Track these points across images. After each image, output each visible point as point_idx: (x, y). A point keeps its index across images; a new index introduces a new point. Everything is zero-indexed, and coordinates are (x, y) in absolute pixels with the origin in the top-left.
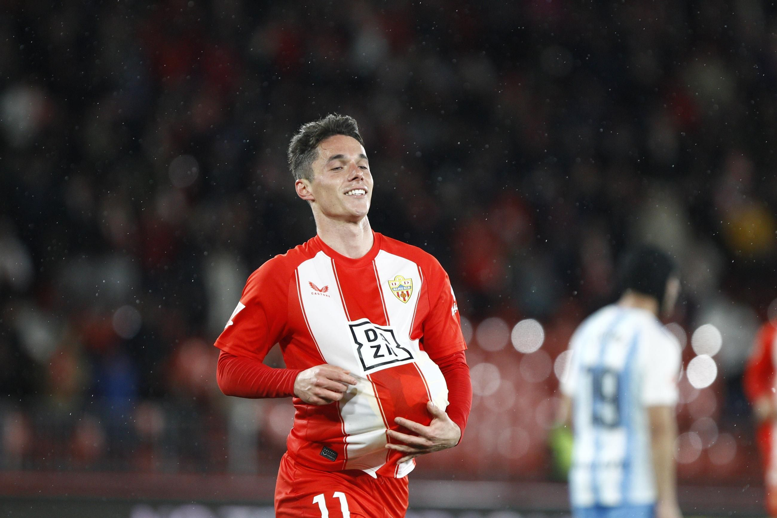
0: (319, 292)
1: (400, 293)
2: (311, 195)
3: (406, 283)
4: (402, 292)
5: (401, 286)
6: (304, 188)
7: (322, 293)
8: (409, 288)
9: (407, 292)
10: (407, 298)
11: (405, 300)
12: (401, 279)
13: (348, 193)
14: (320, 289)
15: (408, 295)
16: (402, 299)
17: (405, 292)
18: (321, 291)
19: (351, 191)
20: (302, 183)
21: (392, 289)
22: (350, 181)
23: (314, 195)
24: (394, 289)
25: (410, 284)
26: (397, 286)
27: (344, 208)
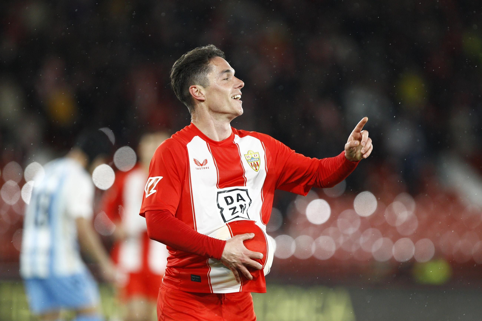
0: (201, 167)
1: (253, 164)
2: (204, 96)
3: (256, 156)
4: (254, 163)
5: (252, 158)
6: (197, 90)
7: (203, 167)
8: (258, 159)
9: (257, 162)
10: (257, 167)
11: (256, 169)
12: (252, 153)
13: (234, 96)
14: (201, 163)
15: (258, 165)
16: (254, 168)
17: (256, 163)
18: (202, 165)
19: (236, 95)
20: (195, 88)
21: (248, 161)
22: (235, 88)
23: (205, 96)
24: (249, 161)
25: (258, 157)
26: (250, 158)
27: (233, 108)
